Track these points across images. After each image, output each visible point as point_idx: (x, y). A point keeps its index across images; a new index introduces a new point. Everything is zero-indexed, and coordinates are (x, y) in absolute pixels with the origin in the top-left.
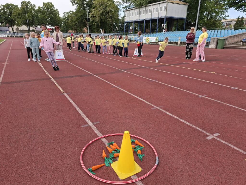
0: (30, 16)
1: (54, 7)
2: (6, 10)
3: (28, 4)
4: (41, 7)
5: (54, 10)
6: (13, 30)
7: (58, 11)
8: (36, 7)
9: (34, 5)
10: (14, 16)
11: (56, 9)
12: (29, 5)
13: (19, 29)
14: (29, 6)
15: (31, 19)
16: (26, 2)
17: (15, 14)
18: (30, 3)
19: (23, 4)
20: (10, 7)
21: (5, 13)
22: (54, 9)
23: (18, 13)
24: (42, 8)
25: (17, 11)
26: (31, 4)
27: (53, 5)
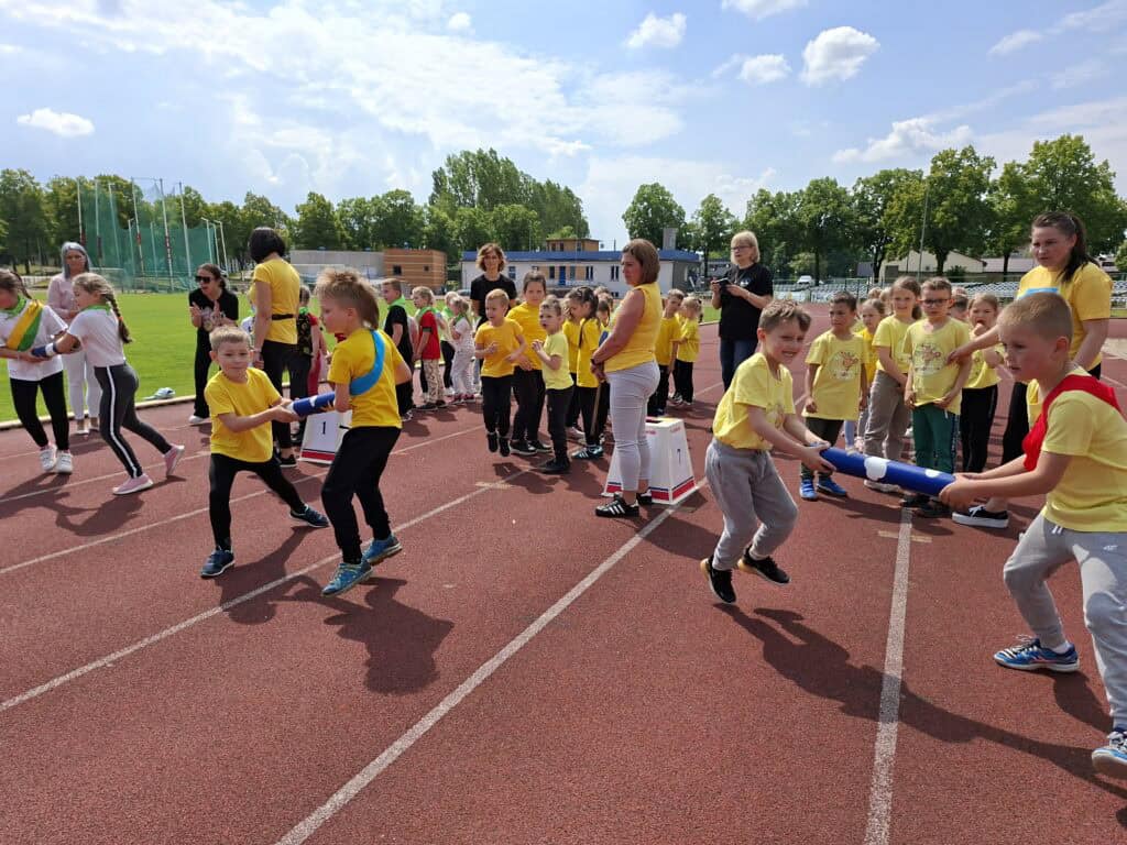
0: (956, 209)
1: (1091, 153)
2: (870, 198)
3: (960, 160)
4: (1019, 166)
5: (1085, 171)
6: (877, 276)
7: (1110, 170)
8: (992, 168)
9: (990, 162)
10: (890, 216)
11: (1097, 163)
12: (966, 163)
13: (897, 267)
14: (963, 168)
15: (953, 223)
16: (954, 153)
17: (894, 211)
18: (974, 153)
19: (939, 163)
20: (892, 182)
21: (864, 206)
22: (1087, 166)
23: (908, 204)
24: (1025, 168)
25: (907, 197)
26: (976, 159)
27: (1088, 148)
